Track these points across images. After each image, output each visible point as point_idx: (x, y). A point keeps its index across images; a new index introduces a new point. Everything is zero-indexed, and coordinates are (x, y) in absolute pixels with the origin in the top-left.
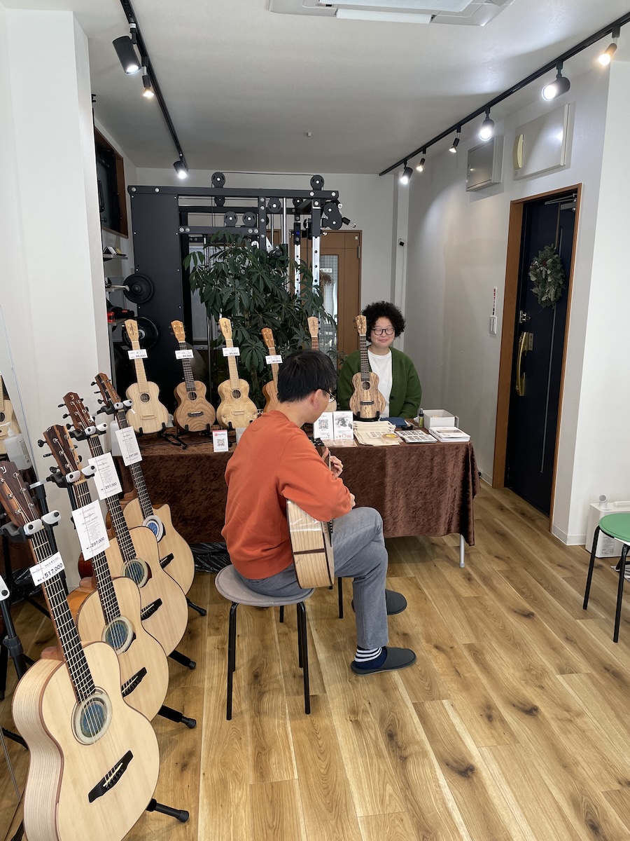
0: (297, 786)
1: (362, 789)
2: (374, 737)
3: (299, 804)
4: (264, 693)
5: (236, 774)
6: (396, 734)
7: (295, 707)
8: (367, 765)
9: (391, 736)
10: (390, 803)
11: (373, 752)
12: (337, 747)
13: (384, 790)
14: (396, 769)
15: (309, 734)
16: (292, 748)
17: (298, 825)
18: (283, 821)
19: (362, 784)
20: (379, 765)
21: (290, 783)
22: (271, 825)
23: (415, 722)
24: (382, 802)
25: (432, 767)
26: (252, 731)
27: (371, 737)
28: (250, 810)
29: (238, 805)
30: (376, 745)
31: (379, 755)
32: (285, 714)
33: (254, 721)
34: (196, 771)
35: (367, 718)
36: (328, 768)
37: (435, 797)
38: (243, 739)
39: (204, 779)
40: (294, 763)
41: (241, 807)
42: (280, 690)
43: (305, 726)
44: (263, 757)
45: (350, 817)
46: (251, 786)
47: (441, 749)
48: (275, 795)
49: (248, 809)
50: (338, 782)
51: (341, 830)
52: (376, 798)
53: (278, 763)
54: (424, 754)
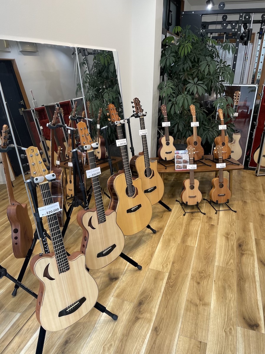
0: (195, 249)
1: (221, 257)
2: (232, 244)
3: (194, 254)
4: (193, 219)
5: (174, 239)
6: (243, 246)
7: (204, 226)
8: (226, 251)
9: (240, 246)
10: (230, 265)
11: (230, 248)
12: (216, 242)
13: (230, 260)
14: (237, 256)
15: (206, 236)
16: (198, 238)
17: (191, 260)
18: (186, 257)
19: (221, 256)
20: (231, 253)
21: (193, 247)
22: (181, 256)
23: (253, 244)
24: (227, 264)
25: (254, 260)
26: (185, 229)
27: (231, 243)
28: (176, 250)
29: (172, 247)
30: (232, 247)
31: (232, 249)
32: (199, 227)
33: (187, 226)
34: (161, 234)
35: (232, 237)
36: (209, 248)
37: (250, 270)
38: (181, 230)
39: (163, 237)
40: (197, 242)
41: (173, 248)
42: (200, 220)
43: (205, 233)
44: (186, 237)
45: (212, 264)
46: (178, 244)
47: (261, 256)
48: (186, 249)
49: (175, 250)
50: (211, 253)
51: (207, 266)
52: (225, 262)
53: (191, 240)
54: (252, 255)
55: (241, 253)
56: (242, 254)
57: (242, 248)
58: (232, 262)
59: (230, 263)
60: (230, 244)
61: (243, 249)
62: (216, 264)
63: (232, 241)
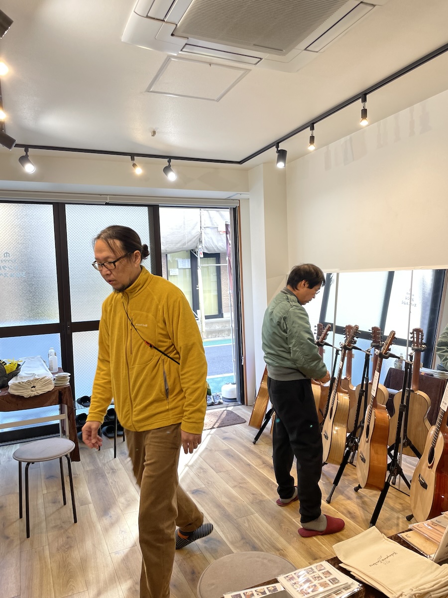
8: (261, 531)
11: (261, 537)
12: (282, 536)
14: (246, 533)
19: (261, 524)
20: (255, 533)
25: (228, 539)
30: (260, 541)
31: (257, 537)
37: (223, 527)
45: (260, 513)
50: (273, 522)
51: (262, 508)
52: (252, 521)
54: (232, 543)
55: (245, 539)
56: (243, 538)
57: (250, 545)
58: (245, 525)
59: (246, 522)
60: (267, 543)
61: (248, 545)
62: (257, 515)
63: (268, 547)
